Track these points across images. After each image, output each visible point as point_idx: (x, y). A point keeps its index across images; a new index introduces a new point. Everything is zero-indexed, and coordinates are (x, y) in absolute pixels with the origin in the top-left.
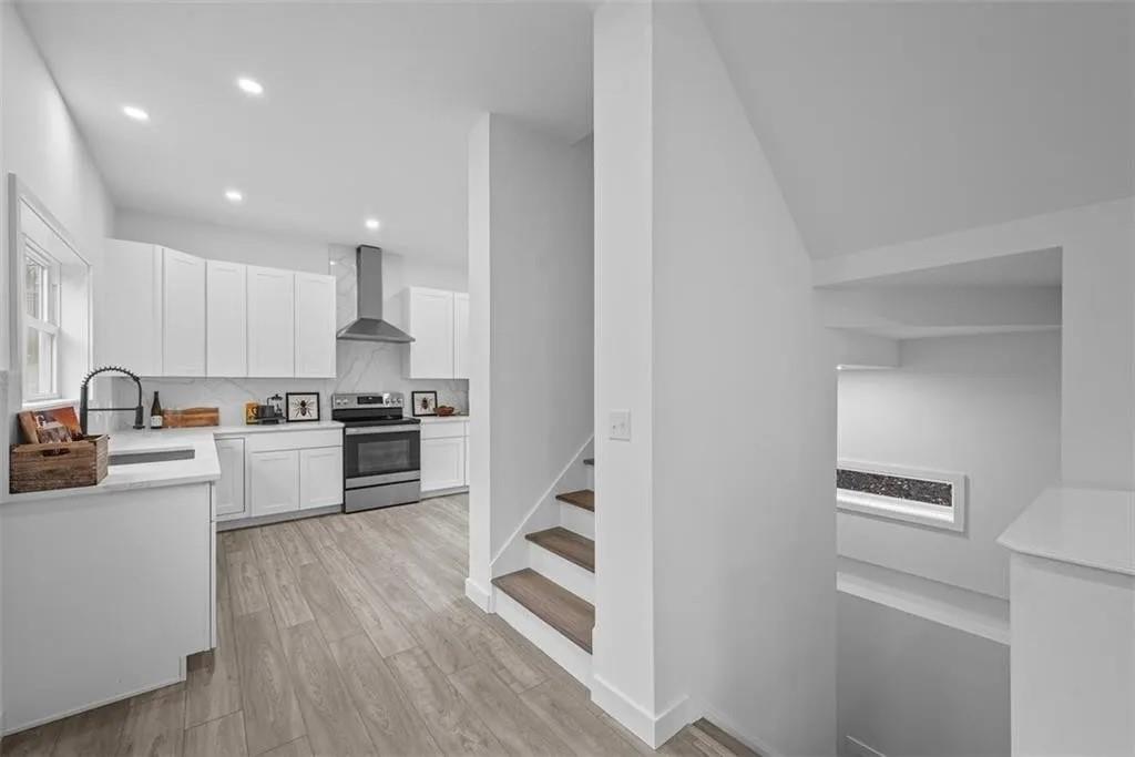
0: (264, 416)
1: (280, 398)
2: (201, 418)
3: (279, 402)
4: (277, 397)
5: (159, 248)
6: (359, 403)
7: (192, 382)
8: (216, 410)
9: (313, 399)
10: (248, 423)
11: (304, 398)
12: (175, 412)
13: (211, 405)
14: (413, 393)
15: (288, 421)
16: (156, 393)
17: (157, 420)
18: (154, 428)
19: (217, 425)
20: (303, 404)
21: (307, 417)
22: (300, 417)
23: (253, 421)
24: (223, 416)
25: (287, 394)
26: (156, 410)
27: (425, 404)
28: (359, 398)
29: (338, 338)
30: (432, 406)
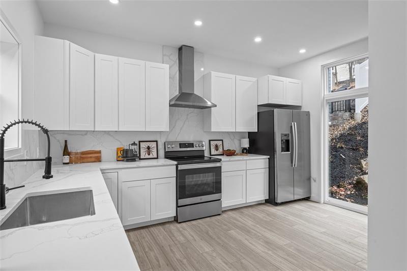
0: (128, 156)
1: (136, 145)
2: (91, 157)
3: (135, 147)
4: (134, 144)
5: (67, 42)
6: (180, 147)
7: (86, 134)
8: (99, 152)
9: (154, 144)
10: (118, 161)
11: (148, 144)
12: (77, 153)
13: (97, 149)
14: (210, 141)
15: (140, 159)
16: (66, 141)
17: (66, 159)
18: (64, 164)
19: (100, 161)
20: (149, 148)
21: (151, 156)
22: (147, 156)
23: (120, 159)
24: (104, 155)
25: (140, 142)
26: (66, 152)
27: (217, 148)
28: (180, 144)
29: (170, 106)
30: (221, 150)
